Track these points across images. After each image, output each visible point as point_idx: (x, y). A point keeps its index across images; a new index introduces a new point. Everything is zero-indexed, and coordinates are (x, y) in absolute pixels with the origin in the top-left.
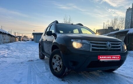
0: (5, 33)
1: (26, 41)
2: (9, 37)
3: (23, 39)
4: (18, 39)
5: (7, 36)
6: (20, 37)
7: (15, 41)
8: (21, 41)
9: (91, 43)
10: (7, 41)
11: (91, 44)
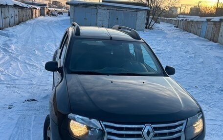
0: (5, 4)
1: (56, 15)
2: (16, 11)
3: (49, 10)
4: (38, 12)
6: (42, 6)
7: (32, 18)
8: (44, 16)
9: (106, 126)
10: (12, 21)
11: (107, 130)
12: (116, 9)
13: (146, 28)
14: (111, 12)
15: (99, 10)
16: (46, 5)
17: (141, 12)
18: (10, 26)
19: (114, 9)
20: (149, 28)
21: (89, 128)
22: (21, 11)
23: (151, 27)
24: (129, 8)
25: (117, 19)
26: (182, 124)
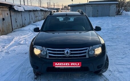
0: (35, 10)
2: (42, 13)
5: (40, 13)
9: (48, 50)
10: (40, 18)
11: (48, 52)
12: (96, 5)
13: (117, 15)
14: (94, 8)
15: (87, 8)
16: (59, 9)
17: (112, 5)
18: (39, 21)
19: (95, 5)
20: (119, 15)
21: (41, 51)
22: (45, 13)
23: (121, 14)
24: (105, 4)
25: (98, 11)
26: (87, 49)
